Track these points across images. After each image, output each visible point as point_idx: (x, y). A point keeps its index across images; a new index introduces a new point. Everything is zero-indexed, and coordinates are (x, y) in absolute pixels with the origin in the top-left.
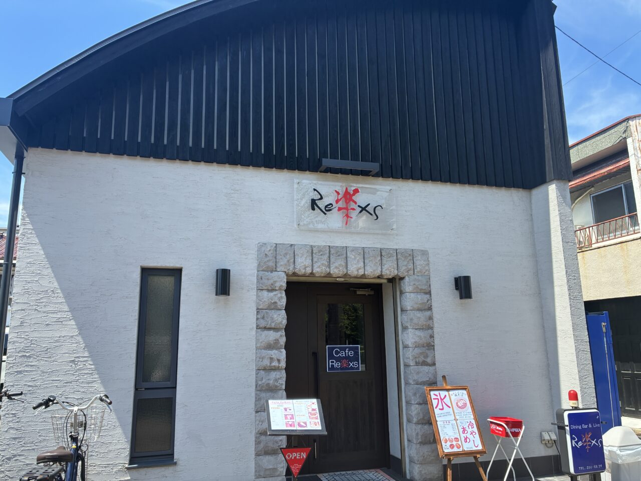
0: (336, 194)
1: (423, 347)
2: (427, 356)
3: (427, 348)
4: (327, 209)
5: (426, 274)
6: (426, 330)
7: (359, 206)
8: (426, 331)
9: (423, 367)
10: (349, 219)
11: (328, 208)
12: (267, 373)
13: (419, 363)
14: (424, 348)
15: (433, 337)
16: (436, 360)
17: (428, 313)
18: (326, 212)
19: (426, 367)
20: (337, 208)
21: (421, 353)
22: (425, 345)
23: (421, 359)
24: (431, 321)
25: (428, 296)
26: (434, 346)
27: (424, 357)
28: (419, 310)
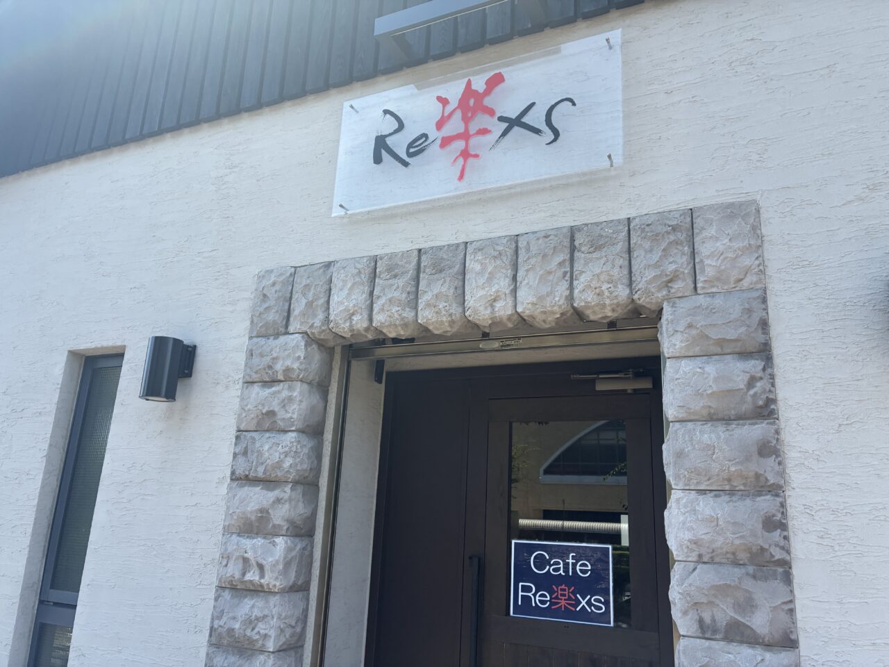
0: (440, 105)
1: (736, 563)
2: (748, 605)
3: (751, 569)
4: (412, 150)
5: (746, 283)
6: (745, 494)
7: (501, 119)
8: (748, 502)
9: (733, 647)
10: (470, 160)
11: (417, 147)
12: (236, 601)
13: (715, 631)
14: (736, 570)
15: (783, 526)
16: (799, 624)
17: (756, 431)
18: (407, 159)
19: (746, 651)
20: (438, 142)
21: (722, 590)
22: (743, 556)
23: (724, 612)
24: (771, 462)
25: (755, 366)
26: (786, 565)
27: (738, 607)
28: (712, 418)
